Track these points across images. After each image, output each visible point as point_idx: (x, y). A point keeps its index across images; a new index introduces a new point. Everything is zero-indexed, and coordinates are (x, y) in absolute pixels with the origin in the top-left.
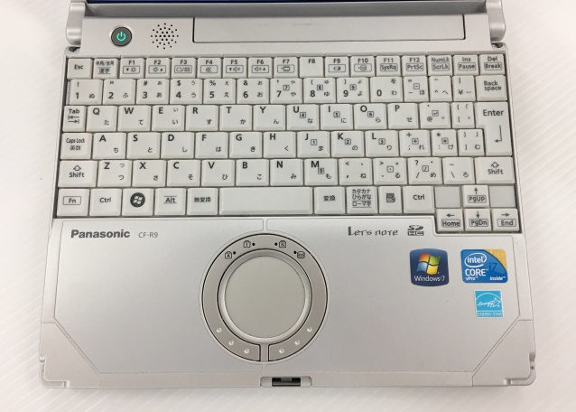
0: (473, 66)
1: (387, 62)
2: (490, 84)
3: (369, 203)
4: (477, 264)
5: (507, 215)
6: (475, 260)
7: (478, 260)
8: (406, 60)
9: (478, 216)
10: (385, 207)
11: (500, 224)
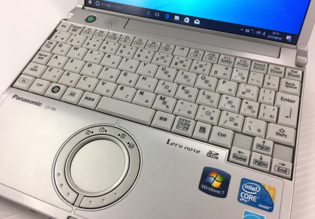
0: (280, 73)
1: (226, 58)
2: (289, 84)
3: (187, 129)
4: (252, 191)
5: (283, 165)
6: (250, 188)
7: (253, 189)
8: (238, 60)
9: (261, 159)
10: (197, 134)
11: (276, 169)
